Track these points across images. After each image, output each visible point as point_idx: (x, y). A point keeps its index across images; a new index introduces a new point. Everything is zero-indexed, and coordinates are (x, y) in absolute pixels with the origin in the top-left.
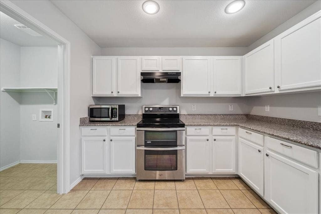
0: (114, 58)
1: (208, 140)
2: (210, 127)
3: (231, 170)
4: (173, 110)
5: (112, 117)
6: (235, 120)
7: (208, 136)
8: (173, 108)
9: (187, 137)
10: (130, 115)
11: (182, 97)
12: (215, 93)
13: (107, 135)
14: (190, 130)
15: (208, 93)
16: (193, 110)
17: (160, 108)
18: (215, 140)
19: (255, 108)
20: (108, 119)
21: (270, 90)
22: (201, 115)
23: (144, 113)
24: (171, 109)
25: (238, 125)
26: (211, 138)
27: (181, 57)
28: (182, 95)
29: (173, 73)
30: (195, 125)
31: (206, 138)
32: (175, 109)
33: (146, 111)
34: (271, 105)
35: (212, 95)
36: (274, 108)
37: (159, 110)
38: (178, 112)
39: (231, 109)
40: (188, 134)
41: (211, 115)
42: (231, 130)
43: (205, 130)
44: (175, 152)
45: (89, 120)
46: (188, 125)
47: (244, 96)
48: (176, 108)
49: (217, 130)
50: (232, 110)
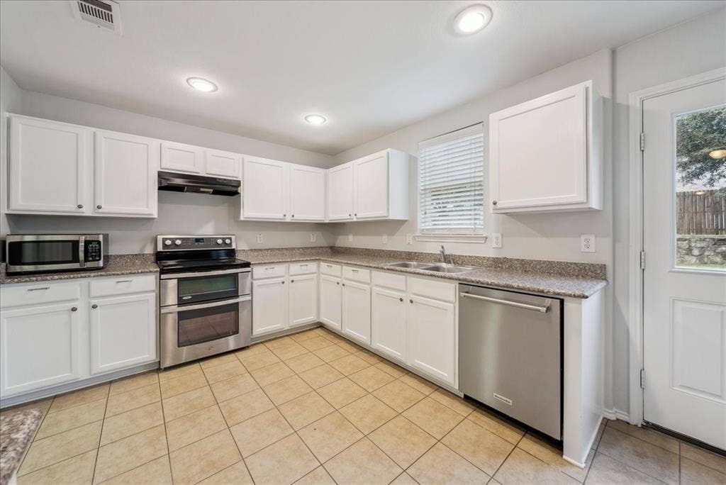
0: (85, 132)
1: (283, 283)
2: (287, 264)
3: (311, 318)
4: (224, 242)
5: (86, 260)
6: (318, 254)
7: (283, 277)
8: (224, 239)
9: (255, 282)
10: (121, 256)
11: (244, 221)
12: (293, 216)
13: (79, 297)
14: (258, 271)
15: (282, 217)
16: (259, 242)
17: (198, 240)
18: (292, 281)
19: (341, 237)
20: (76, 266)
21: (349, 217)
22: (272, 250)
23: (162, 250)
24: (220, 241)
25: (320, 259)
26: (287, 279)
27: (241, 155)
28: (242, 219)
29: (225, 180)
30: (265, 263)
31: (280, 280)
32: (228, 241)
33: (165, 246)
34: (356, 234)
35: (288, 219)
36: (362, 238)
37: (197, 244)
38: (234, 247)
39: (314, 239)
40: (255, 277)
41: (286, 249)
42: (312, 266)
43: (280, 269)
44: (235, 307)
45: (5, 271)
46: (255, 264)
47: (327, 222)
48: (230, 239)
49: (295, 268)
50: (315, 241)
